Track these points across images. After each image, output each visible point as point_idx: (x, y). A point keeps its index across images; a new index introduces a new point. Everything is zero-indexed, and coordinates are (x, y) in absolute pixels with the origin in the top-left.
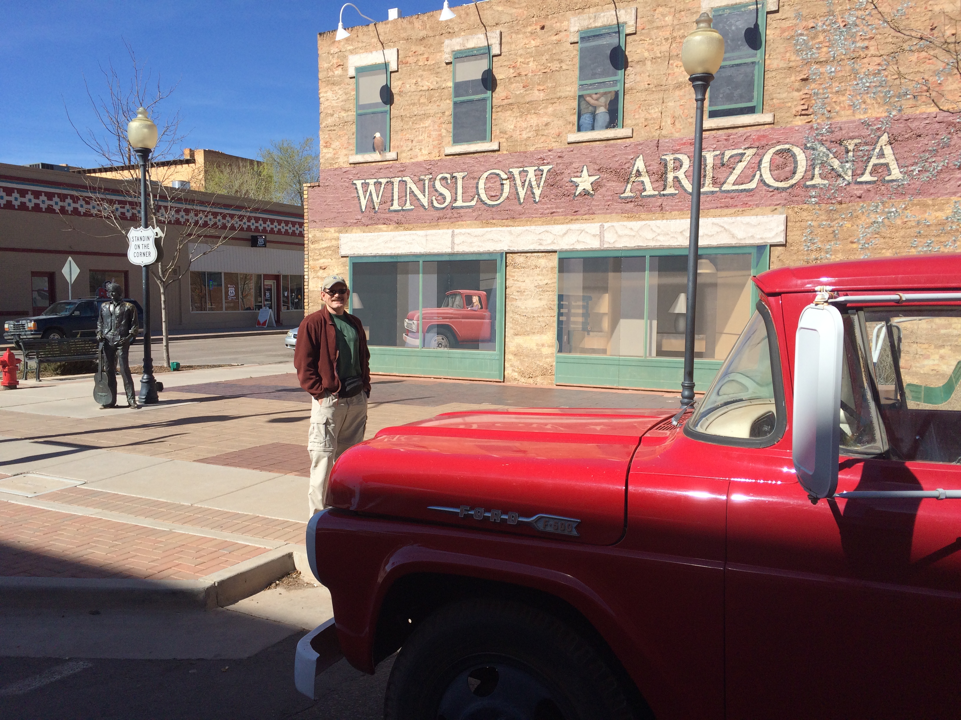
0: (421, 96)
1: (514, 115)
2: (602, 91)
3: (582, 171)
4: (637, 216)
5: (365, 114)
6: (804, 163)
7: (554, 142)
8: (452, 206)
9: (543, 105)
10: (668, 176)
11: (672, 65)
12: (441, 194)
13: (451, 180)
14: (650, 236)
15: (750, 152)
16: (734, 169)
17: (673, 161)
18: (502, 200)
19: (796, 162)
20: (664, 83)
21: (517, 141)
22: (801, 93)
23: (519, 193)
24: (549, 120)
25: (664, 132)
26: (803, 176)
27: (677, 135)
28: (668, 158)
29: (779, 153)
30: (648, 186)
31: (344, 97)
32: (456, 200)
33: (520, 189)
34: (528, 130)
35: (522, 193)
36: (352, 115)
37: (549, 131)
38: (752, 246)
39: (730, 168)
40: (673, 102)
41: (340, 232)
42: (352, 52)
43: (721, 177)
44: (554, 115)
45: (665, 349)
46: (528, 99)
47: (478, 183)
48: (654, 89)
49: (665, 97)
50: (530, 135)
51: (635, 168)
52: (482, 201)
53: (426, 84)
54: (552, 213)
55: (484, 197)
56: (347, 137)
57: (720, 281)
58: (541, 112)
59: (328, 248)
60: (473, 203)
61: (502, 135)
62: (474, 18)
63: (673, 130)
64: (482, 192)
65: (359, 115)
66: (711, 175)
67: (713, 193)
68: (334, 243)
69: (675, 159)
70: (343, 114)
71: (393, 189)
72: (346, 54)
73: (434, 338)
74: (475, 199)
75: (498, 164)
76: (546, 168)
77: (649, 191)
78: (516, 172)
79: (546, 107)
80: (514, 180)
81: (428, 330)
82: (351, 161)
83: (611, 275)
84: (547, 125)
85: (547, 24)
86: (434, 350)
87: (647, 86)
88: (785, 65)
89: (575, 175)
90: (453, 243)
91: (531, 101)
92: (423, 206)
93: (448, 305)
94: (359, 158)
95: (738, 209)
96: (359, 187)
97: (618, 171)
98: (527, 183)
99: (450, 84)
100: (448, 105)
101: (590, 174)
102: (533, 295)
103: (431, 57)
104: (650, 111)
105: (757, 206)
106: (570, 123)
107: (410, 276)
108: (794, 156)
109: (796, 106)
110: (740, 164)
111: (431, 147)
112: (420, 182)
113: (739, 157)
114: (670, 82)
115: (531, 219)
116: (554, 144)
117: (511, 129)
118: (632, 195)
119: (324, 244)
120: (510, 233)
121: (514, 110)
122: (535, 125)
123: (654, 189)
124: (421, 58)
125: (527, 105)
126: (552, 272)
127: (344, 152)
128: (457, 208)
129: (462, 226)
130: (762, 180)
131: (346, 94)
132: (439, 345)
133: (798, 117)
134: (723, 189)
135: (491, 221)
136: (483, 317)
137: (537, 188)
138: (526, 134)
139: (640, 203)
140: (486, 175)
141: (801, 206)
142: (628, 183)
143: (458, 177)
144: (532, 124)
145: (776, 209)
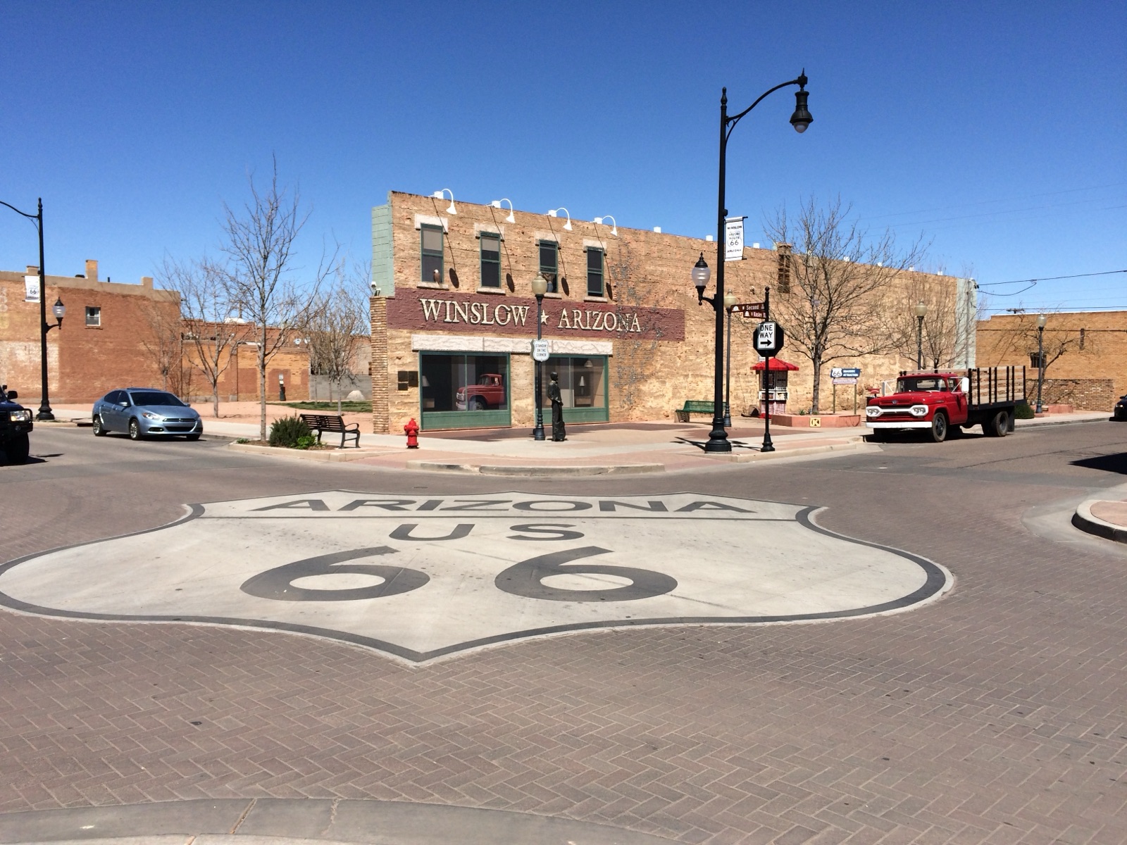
0: (462, 252)
2: (550, 273)
3: (542, 312)
4: (566, 337)
5: (428, 256)
6: (616, 321)
7: (530, 294)
8: (481, 323)
9: (525, 273)
10: (575, 319)
11: (574, 267)
12: (475, 315)
13: (480, 307)
14: (570, 348)
15: (601, 314)
16: (596, 320)
18: (507, 322)
19: (613, 320)
20: (572, 275)
22: (614, 291)
24: (528, 282)
25: (572, 298)
26: (616, 327)
27: (577, 301)
28: (574, 311)
29: (609, 315)
30: (568, 323)
31: (411, 240)
32: (483, 320)
33: (515, 317)
35: (516, 320)
36: (419, 254)
37: (528, 288)
38: (603, 355)
40: (575, 285)
41: (411, 333)
42: (416, 211)
43: (592, 323)
44: (529, 279)
45: (578, 403)
46: (518, 269)
47: (494, 311)
48: (568, 277)
49: (572, 282)
50: (519, 288)
51: (563, 314)
52: (497, 322)
53: (465, 247)
54: (531, 333)
55: (497, 319)
56: (414, 268)
57: (595, 371)
58: (524, 277)
59: (402, 344)
60: (492, 322)
61: (506, 286)
62: (489, 215)
63: (576, 298)
64: (497, 316)
65: (423, 255)
66: (589, 321)
67: (589, 330)
68: (407, 340)
69: (577, 312)
70: (411, 252)
71: (446, 308)
72: (413, 211)
73: (474, 404)
74: (493, 320)
75: (505, 302)
76: (527, 308)
77: (568, 325)
78: (513, 307)
79: (526, 275)
80: (513, 312)
81: (470, 400)
82: (419, 285)
83: (557, 367)
84: (526, 284)
85: (525, 230)
86: (474, 411)
87: (565, 274)
89: (540, 313)
90: (484, 345)
92: (465, 321)
93: (481, 384)
94: (425, 284)
95: (598, 338)
96: (424, 303)
97: (556, 314)
98: (518, 315)
99: (479, 250)
100: (478, 262)
101: (546, 314)
102: (523, 377)
103: (467, 230)
105: (603, 337)
107: (460, 365)
108: (613, 317)
110: (598, 318)
111: (469, 285)
112: (462, 305)
113: (597, 315)
115: (521, 335)
116: (530, 296)
118: (561, 327)
119: (399, 341)
120: (513, 342)
122: (521, 283)
123: (570, 325)
124: (461, 229)
127: (412, 278)
128: (484, 324)
129: (486, 336)
130: (604, 327)
131: (414, 238)
132: (478, 408)
133: (614, 301)
134: (593, 328)
135: (502, 334)
136: (500, 390)
137: (523, 318)
138: (517, 288)
139: (566, 331)
141: (616, 339)
142: (560, 321)
143: (484, 306)
145: (610, 340)
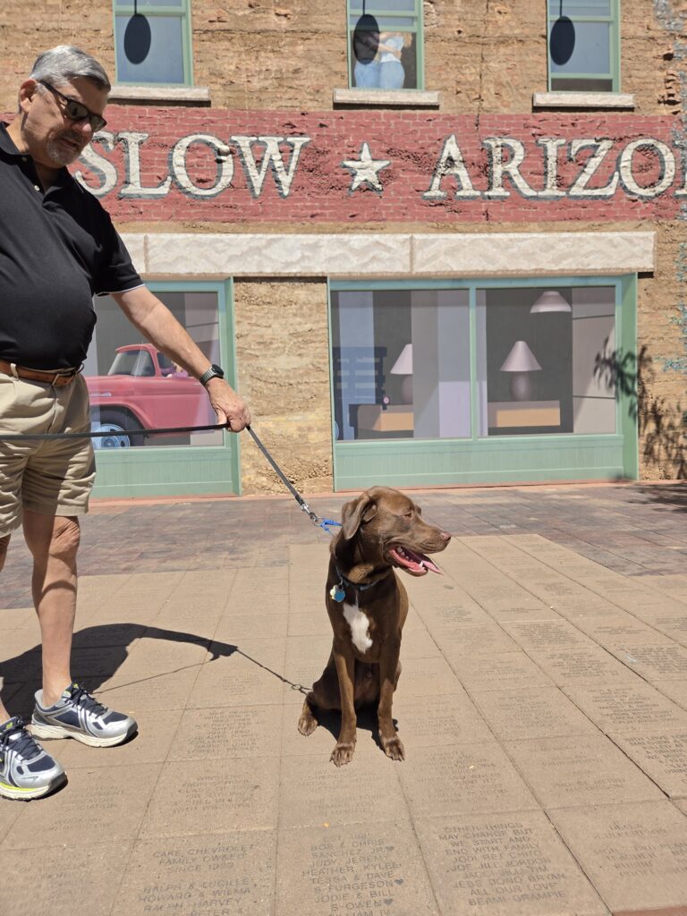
1: (235, 49)
3: (361, 152)
4: (451, 226)
6: (672, 165)
7: (311, 100)
8: (120, 193)
9: (288, 39)
10: (494, 169)
11: (492, 8)
12: (94, 169)
13: (115, 145)
15: (605, 145)
16: (585, 166)
17: (499, 149)
18: (220, 187)
19: (663, 162)
20: (481, 32)
21: (243, 91)
22: (665, 73)
23: (253, 179)
24: (300, 65)
25: (485, 104)
26: (672, 183)
27: (505, 111)
28: (493, 144)
29: (641, 149)
30: (466, 182)
32: (127, 183)
33: (253, 171)
34: (262, 77)
35: (258, 179)
37: (302, 82)
38: (614, 274)
39: (580, 165)
40: (496, 62)
43: (569, 177)
44: (308, 57)
45: (503, 424)
46: (259, 26)
47: (172, 155)
48: (467, 41)
49: (484, 53)
50: (267, 83)
51: (445, 155)
52: (181, 187)
54: (312, 216)
55: (184, 179)
58: (285, 50)
60: (164, 190)
61: (214, 79)
63: (499, 104)
64: (180, 172)
66: (555, 173)
67: (558, 199)
69: (503, 146)
74: (167, 183)
75: (209, 126)
76: (299, 142)
77: (467, 188)
78: (244, 142)
79: (293, 44)
80: (241, 155)
84: (296, 71)
87: (456, 33)
88: (643, 34)
89: (351, 156)
91: (267, 31)
95: (592, 223)
97: (419, 155)
98: (265, 164)
101: (375, 157)
102: (287, 349)
104: (464, 72)
105: (617, 218)
106: (336, 73)
108: (660, 155)
109: (659, 89)
110: (593, 160)
113: (592, 150)
114: (491, 33)
115: (276, 223)
116: (310, 104)
117: (230, 70)
118: (442, 194)
121: (234, 40)
122: (274, 69)
123: (474, 188)
125: (258, 36)
126: (318, 311)
128: (129, 197)
130: (621, 184)
133: (662, 104)
134: (571, 193)
135: (202, 223)
137: (284, 173)
138: (259, 82)
139: (455, 207)
140: (186, 142)
141: (671, 222)
142: (434, 176)
143: (129, 139)
144: (270, 67)
145: (640, 225)
